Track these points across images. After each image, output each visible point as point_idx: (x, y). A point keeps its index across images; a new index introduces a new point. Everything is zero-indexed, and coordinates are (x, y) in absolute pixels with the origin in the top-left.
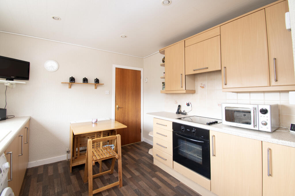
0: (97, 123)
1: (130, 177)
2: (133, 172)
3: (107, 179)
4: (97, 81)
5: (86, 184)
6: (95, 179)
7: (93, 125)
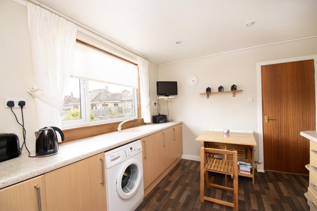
0: (229, 134)
1: (256, 209)
2: (265, 206)
3: (228, 196)
4: (234, 88)
5: (208, 189)
6: (218, 190)
7: (225, 135)
